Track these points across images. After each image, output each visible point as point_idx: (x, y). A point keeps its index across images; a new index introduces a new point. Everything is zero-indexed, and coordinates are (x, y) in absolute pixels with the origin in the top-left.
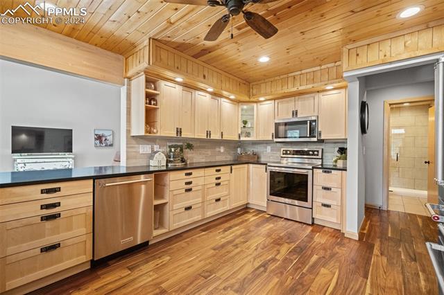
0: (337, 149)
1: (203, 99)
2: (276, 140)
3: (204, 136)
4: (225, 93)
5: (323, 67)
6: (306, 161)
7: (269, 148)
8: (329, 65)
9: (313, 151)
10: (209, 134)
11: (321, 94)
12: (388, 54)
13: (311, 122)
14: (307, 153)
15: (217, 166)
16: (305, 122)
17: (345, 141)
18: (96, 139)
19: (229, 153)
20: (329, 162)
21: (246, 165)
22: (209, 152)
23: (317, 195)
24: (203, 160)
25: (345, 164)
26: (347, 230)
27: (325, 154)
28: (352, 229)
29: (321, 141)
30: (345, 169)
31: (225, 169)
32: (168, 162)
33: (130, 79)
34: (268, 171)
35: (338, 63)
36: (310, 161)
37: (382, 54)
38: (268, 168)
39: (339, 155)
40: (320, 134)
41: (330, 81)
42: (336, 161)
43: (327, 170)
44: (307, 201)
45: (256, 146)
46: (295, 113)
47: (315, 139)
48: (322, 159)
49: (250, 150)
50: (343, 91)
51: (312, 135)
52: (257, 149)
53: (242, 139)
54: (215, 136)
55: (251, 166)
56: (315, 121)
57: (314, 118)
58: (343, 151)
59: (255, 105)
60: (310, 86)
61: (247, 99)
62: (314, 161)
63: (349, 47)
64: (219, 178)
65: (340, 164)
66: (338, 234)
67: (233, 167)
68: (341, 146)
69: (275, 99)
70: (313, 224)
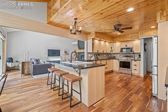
0: (138, 55)
1: (102, 43)
2: (121, 53)
3: (102, 52)
4: (107, 41)
5: (134, 35)
6: (129, 58)
7: (118, 55)
8: (136, 34)
9: (132, 56)
10: (103, 51)
11: (134, 41)
12: (150, 34)
13: (131, 48)
14: (130, 56)
15: (106, 59)
16: (129, 48)
17: (140, 53)
18: (65, 52)
19: (107, 56)
20: (136, 59)
21: (112, 60)
22: (102, 56)
23: (133, 67)
24: (101, 58)
25: (140, 59)
26: (141, 75)
27: (135, 57)
28: (142, 75)
29: (134, 53)
30: (140, 60)
31: (108, 60)
32: (95, 58)
33: (87, 39)
34: (119, 61)
35: (138, 34)
36: (130, 58)
37: (148, 34)
38: (119, 60)
39: (139, 57)
40: (134, 51)
41: (136, 38)
42: (138, 58)
43: (135, 61)
44: (130, 68)
45: (114, 54)
46: (126, 46)
47: (132, 53)
48: (134, 58)
49: (113, 56)
50: (140, 40)
51: (131, 52)
52: (115, 55)
53: (111, 52)
54: (105, 52)
55: (114, 60)
56: (132, 48)
57: (132, 47)
58: (140, 56)
59: (115, 43)
60: (131, 39)
61: (112, 42)
62: (132, 59)
63: (141, 32)
64: (106, 63)
65: (139, 59)
66: (138, 77)
67: (110, 60)
68: (139, 54)
69: (120, 42)
70: (132, 74)
